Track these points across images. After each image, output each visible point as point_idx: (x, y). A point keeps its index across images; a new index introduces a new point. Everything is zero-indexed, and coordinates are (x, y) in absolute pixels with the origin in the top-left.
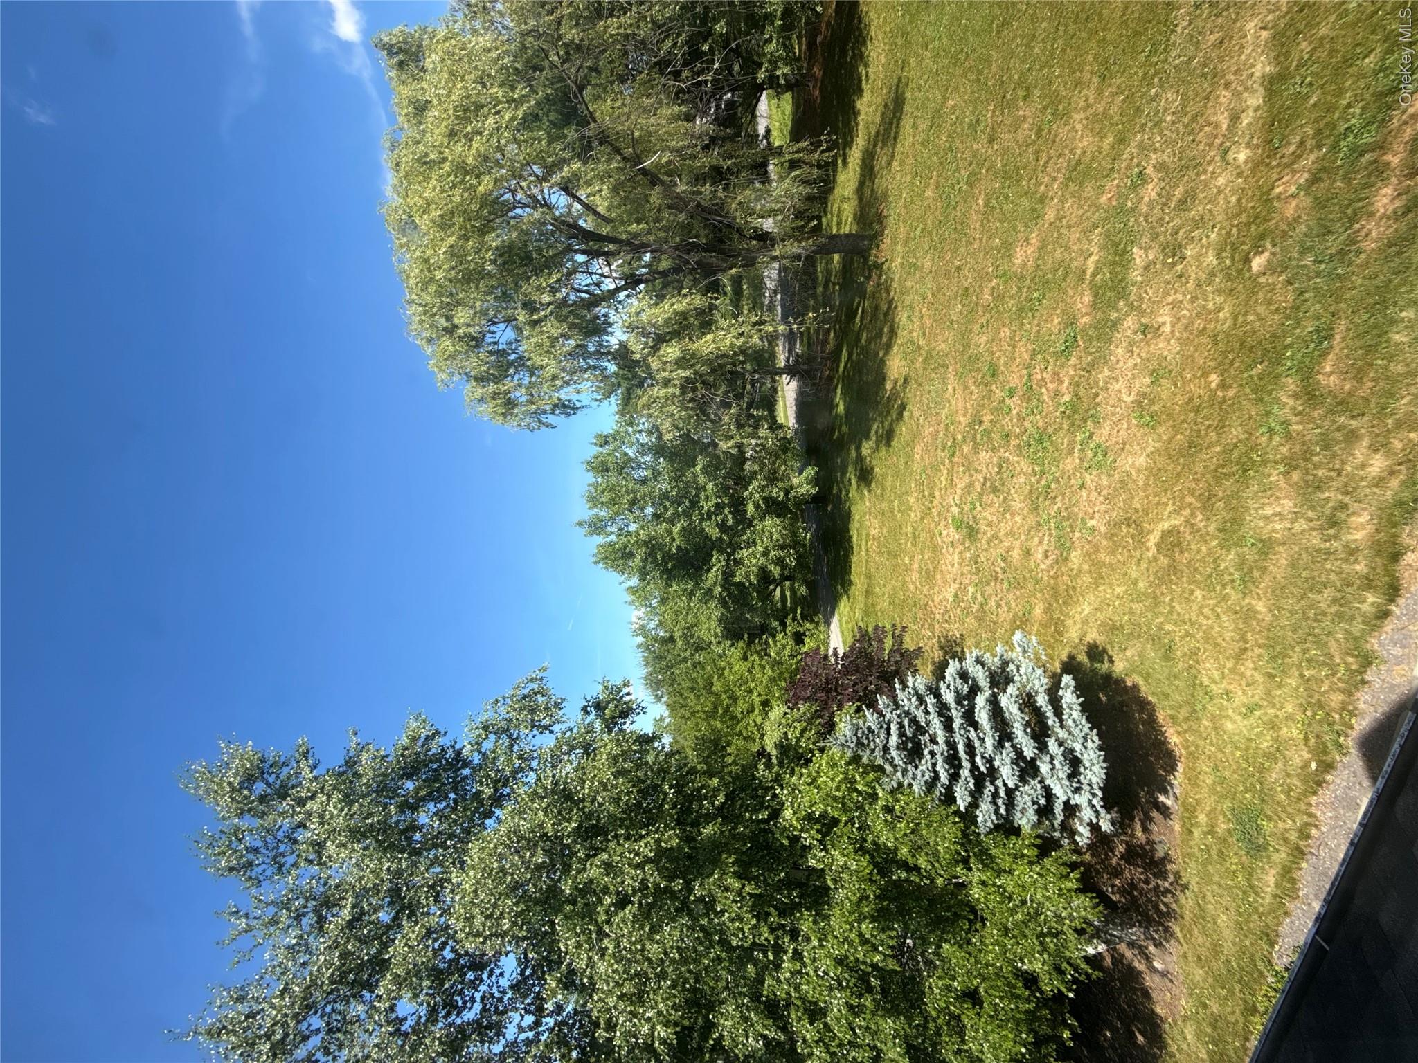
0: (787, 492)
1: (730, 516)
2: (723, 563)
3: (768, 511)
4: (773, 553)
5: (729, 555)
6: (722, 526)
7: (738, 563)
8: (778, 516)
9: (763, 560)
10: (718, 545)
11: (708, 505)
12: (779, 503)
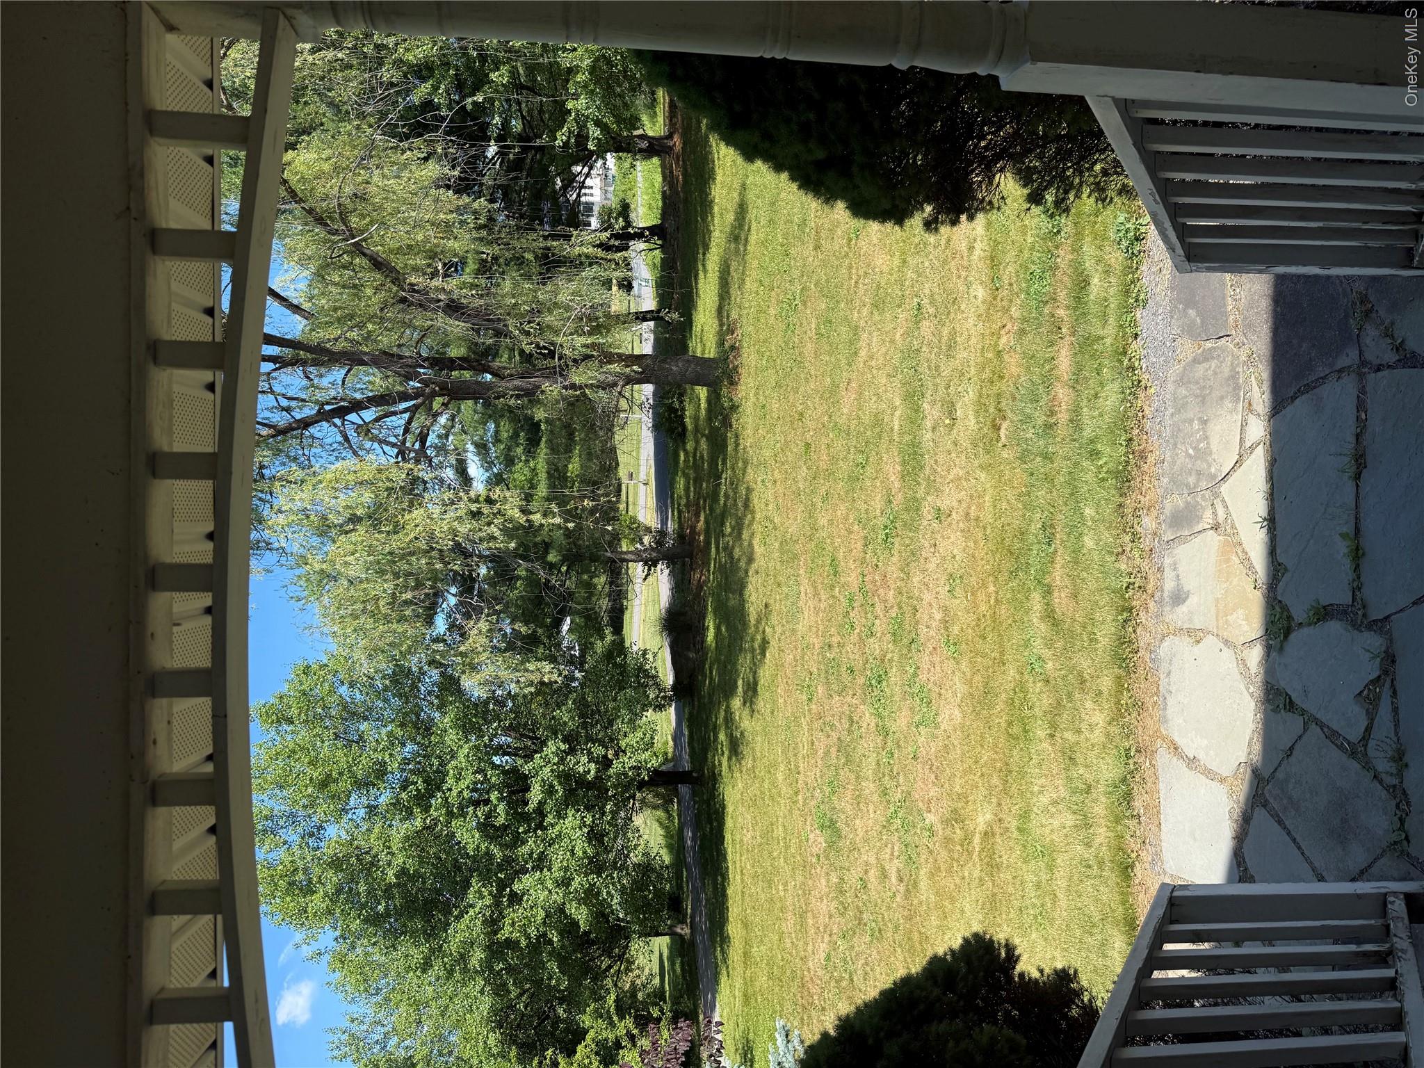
0: (605, 763)
1: (501, 808)
2: (488, 901)
3: (571, 799)
4: (577, 880)
5: (502, 885)
6: (487, 828)
7: (516, 899)
8: (588, 808)
9: (557, 897)
10: (483, 866)
11: (457, 786)
12: (589, 786)
